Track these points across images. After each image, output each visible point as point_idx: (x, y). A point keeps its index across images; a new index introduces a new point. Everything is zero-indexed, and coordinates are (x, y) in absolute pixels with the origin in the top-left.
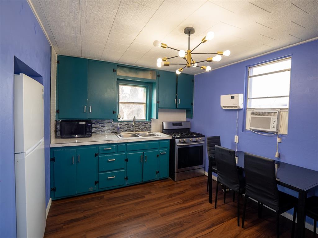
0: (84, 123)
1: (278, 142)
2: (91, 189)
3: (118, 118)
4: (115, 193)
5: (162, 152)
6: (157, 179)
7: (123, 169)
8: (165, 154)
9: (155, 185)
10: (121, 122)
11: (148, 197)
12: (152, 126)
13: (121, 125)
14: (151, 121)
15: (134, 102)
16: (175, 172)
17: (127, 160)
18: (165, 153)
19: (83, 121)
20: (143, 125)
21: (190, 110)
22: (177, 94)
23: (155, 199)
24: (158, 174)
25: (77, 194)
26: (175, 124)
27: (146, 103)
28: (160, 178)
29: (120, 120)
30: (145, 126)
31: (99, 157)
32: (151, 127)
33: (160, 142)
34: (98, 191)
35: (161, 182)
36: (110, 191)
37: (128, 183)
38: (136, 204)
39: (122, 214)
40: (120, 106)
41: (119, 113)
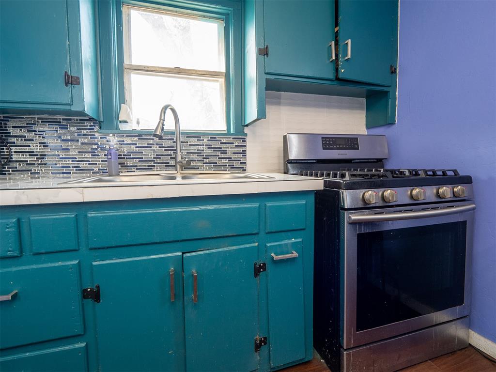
3: (122, 122)
5: (280, 250)
7: (75, 337)
8: (294, 259)
12: (248, 153)
13: (133, 147)
14: (246, 135)
16: (342, 347)
17: (95, 295)
18: (295, 254)
20: (216, 149)
21: (387, 93)
22: (337, 25)
24: (264, 348)
26: (329, 142)
27: (227, 75)
30: (223, 153)
32: (245, 155)
33: (269, 204)
40: (130, 81)
41: (123, 100)
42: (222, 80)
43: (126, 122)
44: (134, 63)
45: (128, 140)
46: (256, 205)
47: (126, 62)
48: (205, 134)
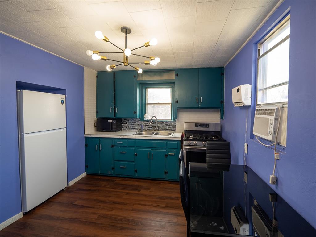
0: (111, 121)
1: (276, 159)
2: (109, 173)
3: (145, 118)
4: (126, 180)
5: (171, 152)
6: (166, 180)
7: (133, 162)
9: (161, 184)
10: (146, 121)
11: (142, 192)
13: (147, 124)
14: (176, 121)
15: (160, 103)
17: (136, 155)
19: (110, 119)
20: (167, 125)
22: (199, 91)
23: (146, 195)
24: (167, 174)
25: (100, 174)
28: (169, 179)
29: (145, 119)
30: (169, 126)
31: (114, 148)
32: (175, 127)
33: (169, 142)
34: (114, 175)
35: (170, 183)
36: (123, 179)
37: (137, 175)
38: (127, 194)
39: (110, 197)
40: (147, 107)
41: (145, 113)
42: (171, 104)
43: (146, 118)
44: (148, 103)
45: (146, 122)
46: (166, 142)
47: (147, 103)
48: (164, 121)
